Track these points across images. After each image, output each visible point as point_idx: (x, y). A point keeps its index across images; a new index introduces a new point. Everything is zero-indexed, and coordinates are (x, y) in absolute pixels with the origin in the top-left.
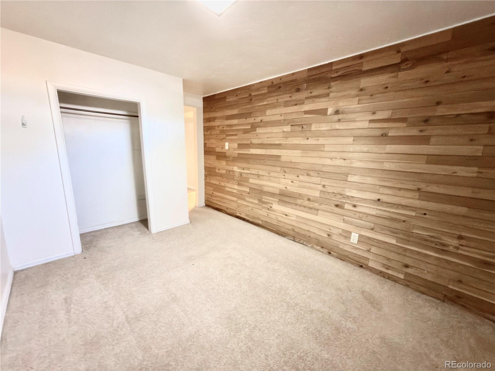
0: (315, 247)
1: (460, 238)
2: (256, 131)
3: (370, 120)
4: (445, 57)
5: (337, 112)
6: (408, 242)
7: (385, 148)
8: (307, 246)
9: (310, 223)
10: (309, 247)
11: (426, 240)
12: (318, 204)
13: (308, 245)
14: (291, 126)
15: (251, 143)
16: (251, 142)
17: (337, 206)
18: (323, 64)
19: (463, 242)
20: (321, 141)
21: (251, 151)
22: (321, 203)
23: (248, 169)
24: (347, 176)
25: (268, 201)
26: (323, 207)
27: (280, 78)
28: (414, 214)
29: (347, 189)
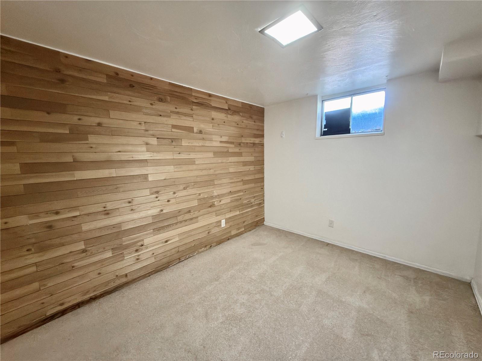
0: (200, 250)
1: (254, 197)
2: (87, 139)
3: (220, 141)
4: (241, 114)
5: (201, 132)
6: (243, 209)
7: (229, 159)
8: (194, 256)
9: (193, 233)
10: (196, 255)
11: (247, 204)
12: (197, 212)
13: (194, 254)
14: (157, 138)
15: (75, 161)
16: (74, 159)
17: (210, 207)
18: (184, 85)
19: (255, 198)
20: (192, 156)
21: (76, 175)
22: (199, 210)
23: (75, 208)
24: (214, 182)
25: (135, 240)
26: (202, 212)
27: (132, 75)
28: (242, 194)
29: (214, 191)
